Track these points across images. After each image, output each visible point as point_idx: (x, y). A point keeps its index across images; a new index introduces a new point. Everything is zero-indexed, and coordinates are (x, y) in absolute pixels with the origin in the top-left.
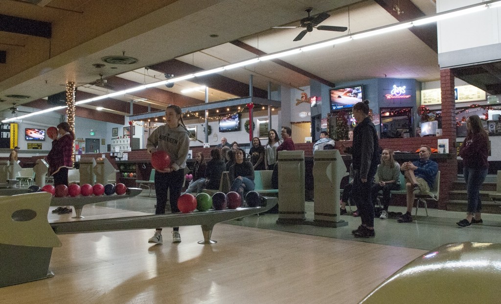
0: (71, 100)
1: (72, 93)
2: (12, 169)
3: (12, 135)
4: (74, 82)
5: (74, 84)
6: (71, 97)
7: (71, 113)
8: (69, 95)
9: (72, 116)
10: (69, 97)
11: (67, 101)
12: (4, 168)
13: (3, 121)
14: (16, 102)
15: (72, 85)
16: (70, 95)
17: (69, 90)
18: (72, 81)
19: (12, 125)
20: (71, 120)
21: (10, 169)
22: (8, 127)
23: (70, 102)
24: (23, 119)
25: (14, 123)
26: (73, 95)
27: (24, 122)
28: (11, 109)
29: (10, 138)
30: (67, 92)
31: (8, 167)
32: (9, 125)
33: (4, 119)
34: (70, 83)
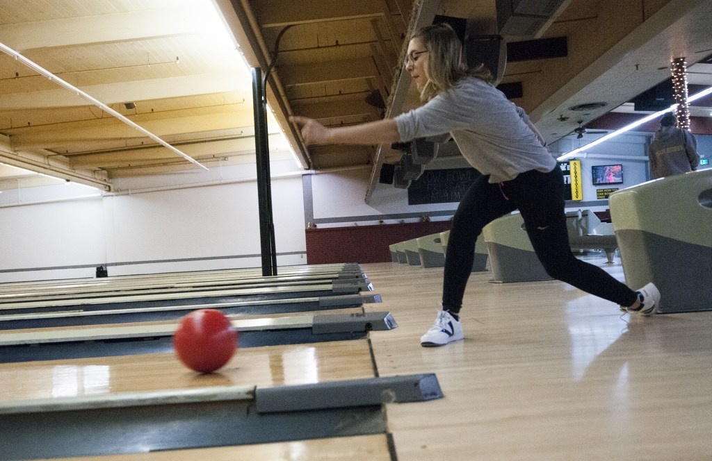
0: (681, 89)
1: (682, 76)
2: (587, 223)
3: (573, 178)
4: (684, 58)
5: (684, 61)
6: (680, 85)
7: (683, 113)
8: (677, 82)
9: (685, 117)
10: (677, 86)
11: (674, 93)
12: (574, 223)
13: (560, 159)
14: (582, 117)
15: (682, 63)
16: (679, 81)
17: (676, 72)
18: (681, 56)
19: (572, 163)
20: (684, 124)
21: (583, 223)
22: (566, 168)
23: (680, 93)
24: (588, 152)
25: (574, 159)
26: (683, 81)
27: (590, 155)
28: (576, 130)
29: (570, 184)
30: (673, 78)
31: (581, 219)
32: (568, 163)
33: (560, 156)
34: (677, 60)
